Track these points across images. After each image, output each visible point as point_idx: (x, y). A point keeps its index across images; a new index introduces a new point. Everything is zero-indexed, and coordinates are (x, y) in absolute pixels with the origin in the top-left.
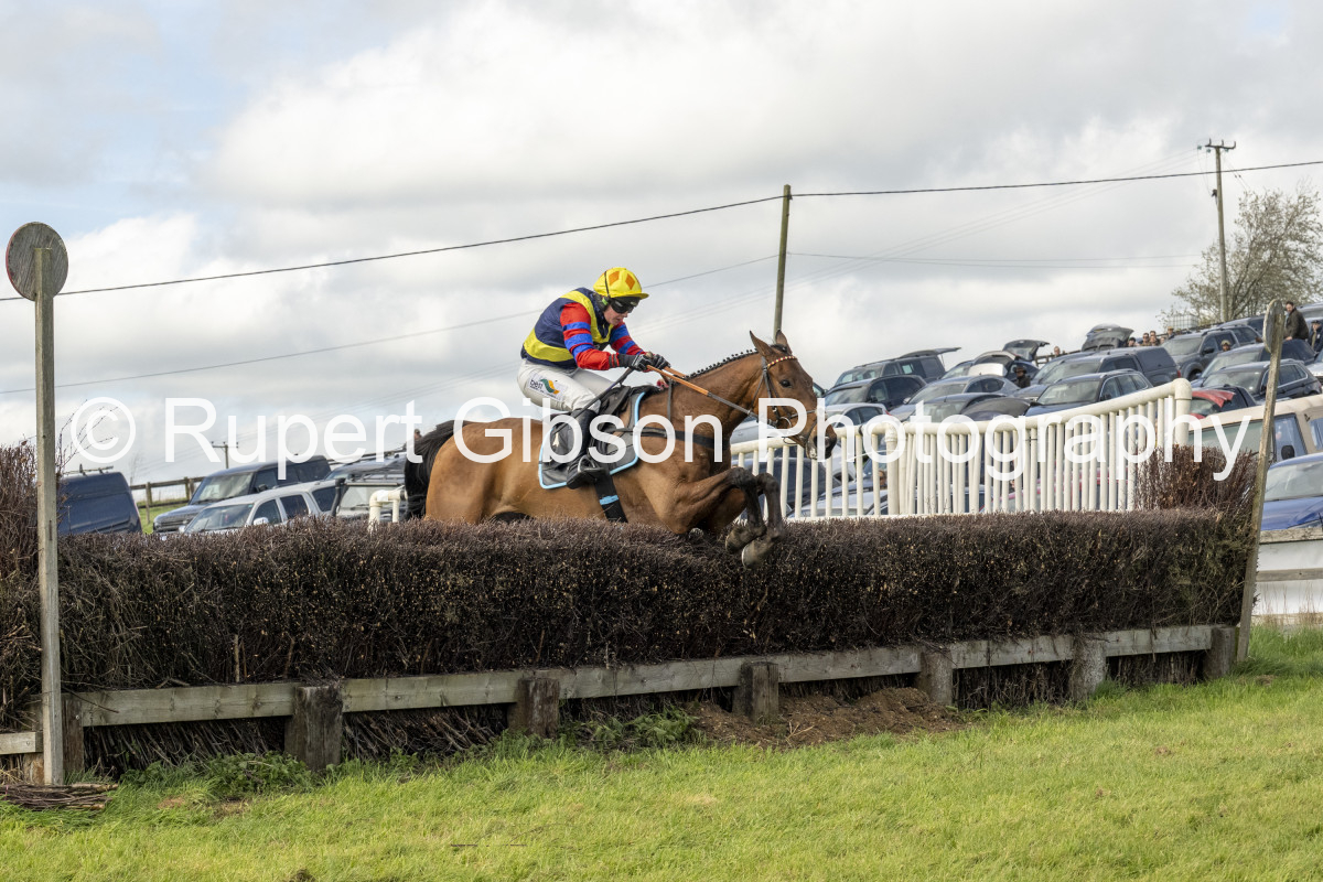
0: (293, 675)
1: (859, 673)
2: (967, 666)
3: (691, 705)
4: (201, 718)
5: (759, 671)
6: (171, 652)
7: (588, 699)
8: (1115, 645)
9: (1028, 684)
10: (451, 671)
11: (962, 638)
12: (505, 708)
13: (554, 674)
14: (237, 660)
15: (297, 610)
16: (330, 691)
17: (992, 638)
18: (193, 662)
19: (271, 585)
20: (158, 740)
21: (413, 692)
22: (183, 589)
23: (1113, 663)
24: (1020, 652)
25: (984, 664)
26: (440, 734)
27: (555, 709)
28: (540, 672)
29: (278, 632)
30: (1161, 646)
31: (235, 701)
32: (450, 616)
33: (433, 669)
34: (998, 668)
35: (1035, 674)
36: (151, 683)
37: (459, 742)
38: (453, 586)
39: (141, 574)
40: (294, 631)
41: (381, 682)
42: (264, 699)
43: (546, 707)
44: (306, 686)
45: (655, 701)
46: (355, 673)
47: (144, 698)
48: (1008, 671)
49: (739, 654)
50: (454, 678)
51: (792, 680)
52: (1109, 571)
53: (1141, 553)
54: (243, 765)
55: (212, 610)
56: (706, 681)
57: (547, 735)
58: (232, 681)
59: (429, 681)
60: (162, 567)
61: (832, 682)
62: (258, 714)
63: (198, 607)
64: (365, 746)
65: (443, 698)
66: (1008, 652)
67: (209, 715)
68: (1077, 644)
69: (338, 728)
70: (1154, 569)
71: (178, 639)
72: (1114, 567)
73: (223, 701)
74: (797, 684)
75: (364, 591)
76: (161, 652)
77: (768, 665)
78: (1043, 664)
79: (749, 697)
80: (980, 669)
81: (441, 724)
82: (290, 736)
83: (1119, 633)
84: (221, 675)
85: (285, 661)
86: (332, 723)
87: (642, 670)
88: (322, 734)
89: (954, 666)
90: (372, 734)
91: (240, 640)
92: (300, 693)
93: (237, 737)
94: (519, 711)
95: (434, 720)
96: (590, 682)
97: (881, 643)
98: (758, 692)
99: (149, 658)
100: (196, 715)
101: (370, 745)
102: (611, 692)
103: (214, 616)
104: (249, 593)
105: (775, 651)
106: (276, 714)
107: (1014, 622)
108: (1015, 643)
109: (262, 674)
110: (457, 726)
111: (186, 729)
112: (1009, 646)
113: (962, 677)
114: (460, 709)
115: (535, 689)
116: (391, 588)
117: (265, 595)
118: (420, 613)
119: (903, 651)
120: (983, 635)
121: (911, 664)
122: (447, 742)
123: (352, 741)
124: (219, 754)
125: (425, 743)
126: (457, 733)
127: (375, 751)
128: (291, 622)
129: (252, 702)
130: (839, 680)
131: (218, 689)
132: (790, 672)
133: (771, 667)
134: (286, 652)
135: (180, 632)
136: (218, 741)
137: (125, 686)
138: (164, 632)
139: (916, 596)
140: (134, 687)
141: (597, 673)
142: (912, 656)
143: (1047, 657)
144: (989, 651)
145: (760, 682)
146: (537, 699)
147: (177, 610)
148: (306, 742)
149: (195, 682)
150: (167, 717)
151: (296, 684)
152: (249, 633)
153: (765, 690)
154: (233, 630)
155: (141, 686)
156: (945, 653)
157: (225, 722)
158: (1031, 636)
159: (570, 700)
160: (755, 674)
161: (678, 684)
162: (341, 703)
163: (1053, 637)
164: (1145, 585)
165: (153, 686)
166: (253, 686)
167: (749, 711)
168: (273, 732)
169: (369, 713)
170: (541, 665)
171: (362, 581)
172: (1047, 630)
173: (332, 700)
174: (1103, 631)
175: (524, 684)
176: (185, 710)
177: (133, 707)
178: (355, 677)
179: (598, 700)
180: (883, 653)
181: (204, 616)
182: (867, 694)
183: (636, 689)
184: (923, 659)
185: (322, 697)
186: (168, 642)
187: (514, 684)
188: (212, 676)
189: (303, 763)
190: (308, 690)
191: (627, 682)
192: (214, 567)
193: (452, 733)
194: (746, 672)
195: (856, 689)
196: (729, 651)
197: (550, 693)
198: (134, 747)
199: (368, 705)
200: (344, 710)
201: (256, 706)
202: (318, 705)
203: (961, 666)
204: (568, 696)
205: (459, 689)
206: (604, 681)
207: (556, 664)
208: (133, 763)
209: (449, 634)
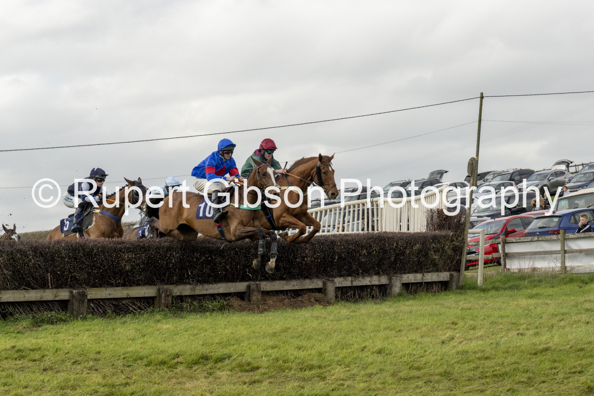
0: (71, 287)
1: (297, 288)
2: (343, 286)
3: (227, 298)
4: (35, 300)
5: (253, 287)
6: (23, 278)
7: (186, 296)
8: (407, 279)
9: (371, 293)
10: (131, 286)
11: (341, 276)
12: (153, 298)
13: (171, 287)
14: (50, 281)
15: (71, 266)
16: (82, 292)
17: (354, 276)
18: (32, 282)
19: (61, 257)
20: (20, 307)
21: (116, 292)
22: (28, 258)
23: (406, 286)
24: (366, 281)
25: (350, 285)
26: (127, 307)
27: (170, 299)
28: (165, 287)
29: (64, 273)
30: (427, 279)
31: (48, 295)
32: (127, 268)
33: (124, 285)
34: (357, 287)
35: (373, 289)
36: (16, 288)
37: (134, 309)
38: (128, 257)
39: (12, 253)
40: (70, 272)
41: (103, 289)
42: (59, 294)
43: (167, 298)
44: (74, 289)
45: (213, 296)
46: (94, 286)
47: (14, 293)
48: (362, 288)
49: (247, 281)
50: (131, 288)
51: (268, 290)
52: (403, 254)
53: (418, 246)
54: (49, 316)
55: (39, 265)
56: (232, 290)
57: (167, 307)
58: (48, 288)
59: (122, 289)
60: (19, 251)
61: (287, 291)
62: (56, 299)
63: (33, 264)
64: (98, 310)
65: (128, 295)
66: (360, 281)
67: (38, 299)
68: (390, 279)
69: (86, 304)
70: (424, 252)
71: (26, 274)
72: (405, 252)
73: (43, 295)
74: (272, 291)
75: (96, 260)
76: (20, 278)
77: (257, 285)
78: (376, 285)
79: (249, 296)
80: (349, 287)
81: (127, 304)
82: (69, 306)
83: (408, 275)
84: (43, 286)
85: (68, 282)
86: (83, 302)
87: (206, 286)
88: (79, 306)
89: (337, 286)
90: (101, 306)
91: (50, 275)
92: (72, 292)
93: (50, 307)
94: (157, 299)
95: (124, 302)
96: (185, 290)
97: (306, 277)
98: (253, 294)
99: (16, 280)
100: (33, 299)
101: (100, 310)
102: (193, 294)
103: (40, 267)
104: (53, 260)
105: (261, 280)
106: (63, 299)
107: (363, 271)
108: (363, 278)
109: (59, 286)
110: (134, 304)
111: (31, 304)
112: (361, 279)
113: (342, 290)
114: (136, 298)
115: (162, 292)
116: (106, 259)
117: (59, 261)
118: (117, 267)
119: (315, 280)
120: (349, 275)
121: (318, 285)
122: (129, 309)
123: (93, 309)
124: (42, 312)
125: (120, 309)
126: (133, 306)
127: (102, 312)
128: (69, 269)
129: (54, 295)
130: (289, 290)
131: (42, 290)
132: (267, 287)
133: (258, 285)
134: (68, 279)
135: (27, 272)
136: (43, 307)
137: (8, 289)
138: (20, 272)
139: (320, 262)
140: (11, 290)
141: (188, 287)
142: (319, 282)
143: (377, 283)
144: (352, 281)
145: (253, 291)
146: (163, 295)
147: (25, 265)
148: (73, 308)
149: (33, 288)
150: (22, 300)
151: (71, 289)
152: (54, 273)
153: (256, 293)
154: (48, 272)
155: (13, 289)
156: (332, 281)
157: (46, 302)
158: (370, 275)
159: (178, 296)
160: (251, 288)
161: (221, 291)
162: (87, 296)
163: (380, 276)
164: (420, 258)
165: (17, 290)
166: (55, 291)
167: (249, 300)
168: (64, 305)
169: (100, 299)
170: (167, 284)
171: (96, 257)
172: (378, 274)
173: (84, 295)
174: (402, 274)
175: (159, 290)
176: (29, 297)
177: (9, 296)
178: (95, 287)
179: (190, 296)
180: (307, 281)
181: (36, 267)
182: (302, 295)
183: (204, 292)
184: (324, 284)
185: (79, 294)
186: (22, 275)
187: (156, 290)
188: (40, 287)
189: (72, 315)
190: (74, 291)
191: (200, 290)
192: (40, 251)
193: (131, 306)
194: (249, 287)
195: (297, 293)
196: (243, 279)
197: (168, 293)
198: (11, 309)
199: (98, 297)
200: (89, 297)
201: (55, 297)
202: (78, 296)
203: (340, 286)
204: (177, 294)
205: (134, 292)
206: (191, 290)
207: (172, 284)
208: (11, 314)
209: (129, 273)
